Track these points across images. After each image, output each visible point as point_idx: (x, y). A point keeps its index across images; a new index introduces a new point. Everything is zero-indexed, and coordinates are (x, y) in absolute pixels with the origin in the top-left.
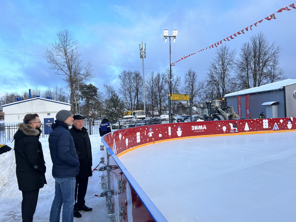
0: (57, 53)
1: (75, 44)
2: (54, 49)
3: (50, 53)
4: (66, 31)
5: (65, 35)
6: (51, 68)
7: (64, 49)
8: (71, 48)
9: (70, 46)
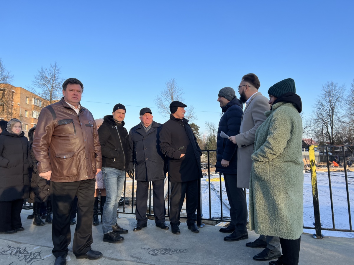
0: (165, 99)
1: (180, 90)
2: (163, 96)
3: (160, 100)
4: (173, 80)
5: (172, 83)
6: (161, 112)
7: (171, 96)
8: (177, 94)
9: (176, 93)
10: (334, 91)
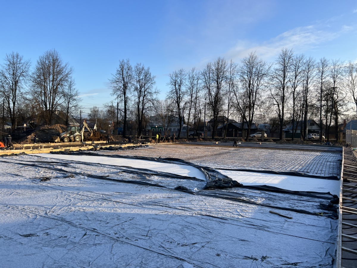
10: (19, 64)
